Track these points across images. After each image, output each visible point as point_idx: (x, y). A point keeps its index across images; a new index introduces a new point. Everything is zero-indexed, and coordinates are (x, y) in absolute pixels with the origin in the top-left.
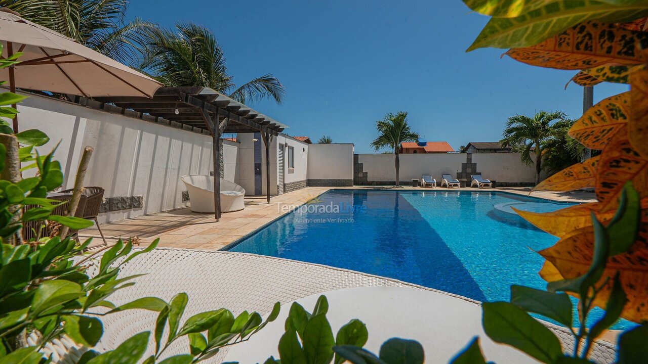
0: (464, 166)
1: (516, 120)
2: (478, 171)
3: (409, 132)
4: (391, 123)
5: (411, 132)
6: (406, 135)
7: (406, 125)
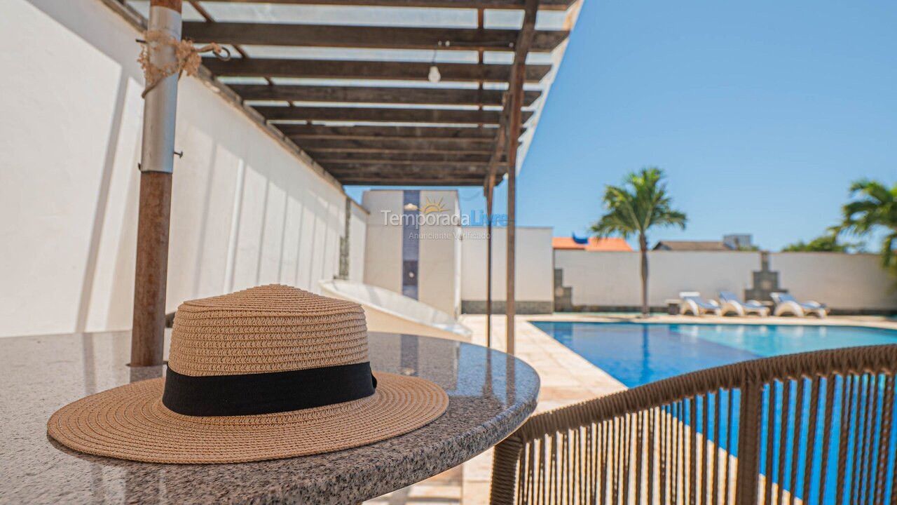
0: (757, 277)
1: (860, 187)
2: (782, 285)
3: (667, 207)
4: (631, 190)
5: (673, 207)
6: (662, 214)
7: (662, 193)
